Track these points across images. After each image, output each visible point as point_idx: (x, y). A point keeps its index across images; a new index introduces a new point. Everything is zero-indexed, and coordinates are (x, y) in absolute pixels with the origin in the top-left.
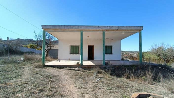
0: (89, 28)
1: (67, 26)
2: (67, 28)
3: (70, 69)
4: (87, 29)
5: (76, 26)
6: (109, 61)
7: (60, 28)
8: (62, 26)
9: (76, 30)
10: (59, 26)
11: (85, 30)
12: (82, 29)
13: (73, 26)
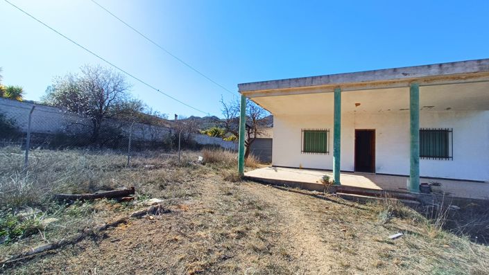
0: (359, 80)
1: (297, 80)
2: (297, 84)
3: (302, 191)
4: (354, 83)
5: (321, 77)
6: (435, 181)
7: (278, 87)
8: (283, 80)
9: (322, 88)
10: (277, 81)
11: (348, 86)
12: (338, 84)
13: (313, 78)
